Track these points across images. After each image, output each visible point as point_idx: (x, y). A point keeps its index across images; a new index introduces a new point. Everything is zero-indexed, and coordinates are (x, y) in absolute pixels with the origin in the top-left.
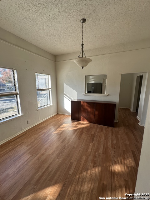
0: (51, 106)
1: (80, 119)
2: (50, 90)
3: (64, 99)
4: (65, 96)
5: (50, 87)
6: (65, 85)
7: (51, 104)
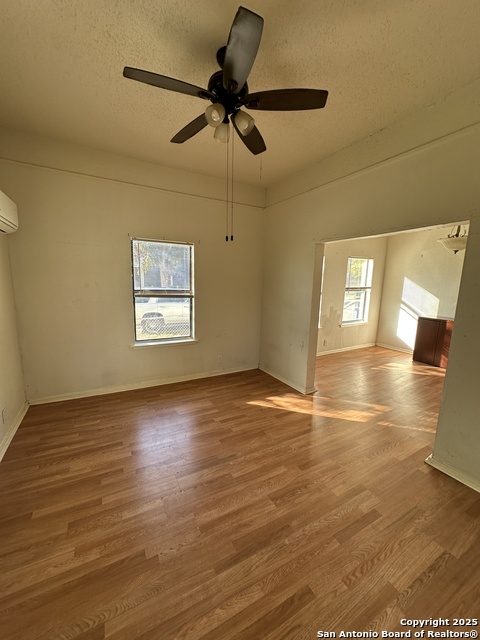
0: (365, 325)
1: (439, 362)
2: (369, 291)
3: (397, 314)
4: (402, 306)
5: (369, 285)
6: (407, 283)
7: (366, 320)
